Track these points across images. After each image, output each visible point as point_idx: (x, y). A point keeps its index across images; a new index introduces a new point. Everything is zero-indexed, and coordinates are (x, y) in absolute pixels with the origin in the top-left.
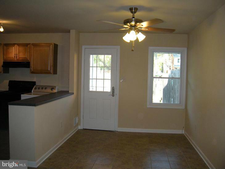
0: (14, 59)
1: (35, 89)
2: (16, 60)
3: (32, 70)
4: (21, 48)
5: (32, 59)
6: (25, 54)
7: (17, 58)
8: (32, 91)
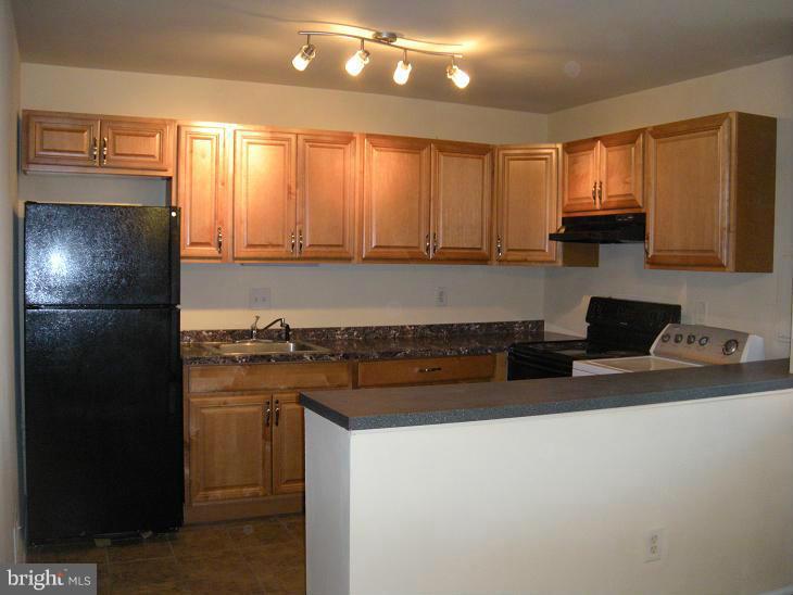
0: (593, 206)
1: (664, 341)
2: (598, 207)
3: (651, 253)
4: (616, 155)
5: (651, 201)
6: (627, 180)
7: (600, 198)
8: (651, 351)
